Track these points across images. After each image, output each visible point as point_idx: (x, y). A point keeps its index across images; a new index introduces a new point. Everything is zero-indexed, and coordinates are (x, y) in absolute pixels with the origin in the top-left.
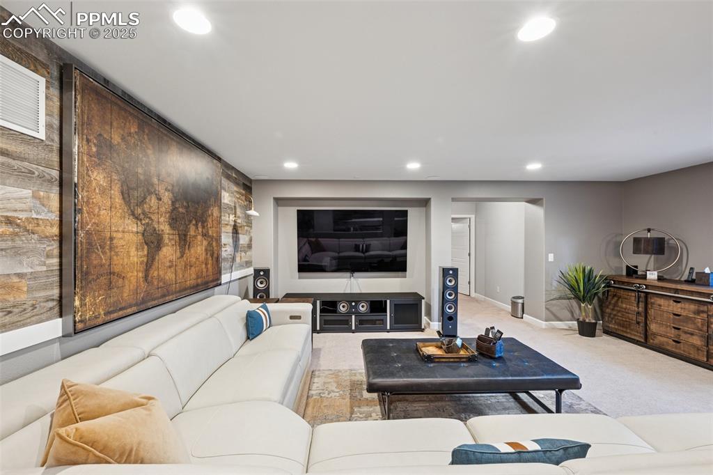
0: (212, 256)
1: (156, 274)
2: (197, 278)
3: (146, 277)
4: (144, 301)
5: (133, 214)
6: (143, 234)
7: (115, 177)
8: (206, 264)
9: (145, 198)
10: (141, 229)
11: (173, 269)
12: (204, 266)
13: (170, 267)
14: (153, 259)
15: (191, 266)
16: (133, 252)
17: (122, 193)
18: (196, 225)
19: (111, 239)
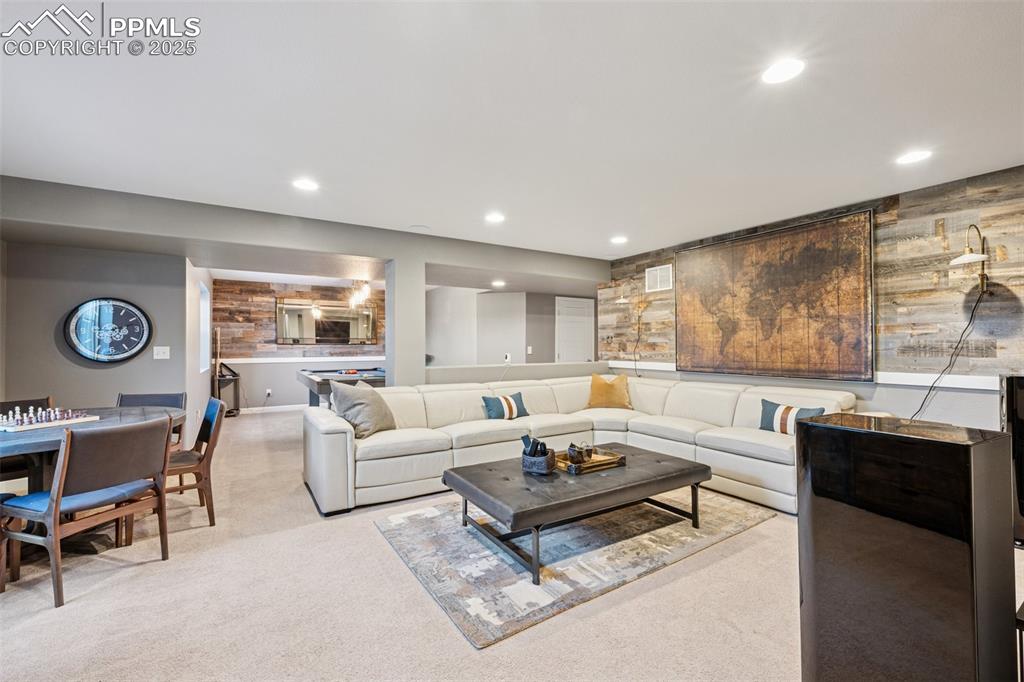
0: (839, 340)
1: (731, 350)
2: (798, 362)
3: (721, 352)
4: (718, 367)
5: (709, 311)
6: (718, 323)
7: (696, 293)
8: (819, 350)
9: (720, 299)
10: (716, 319)
11: (752, 349)
12: (813, 352)
13: (749, 347)
14: (728, 340)
15: (783, 349)
16: (710, 335)
17: (701, 301)
18: (795, 308)
19: (695, 327)
